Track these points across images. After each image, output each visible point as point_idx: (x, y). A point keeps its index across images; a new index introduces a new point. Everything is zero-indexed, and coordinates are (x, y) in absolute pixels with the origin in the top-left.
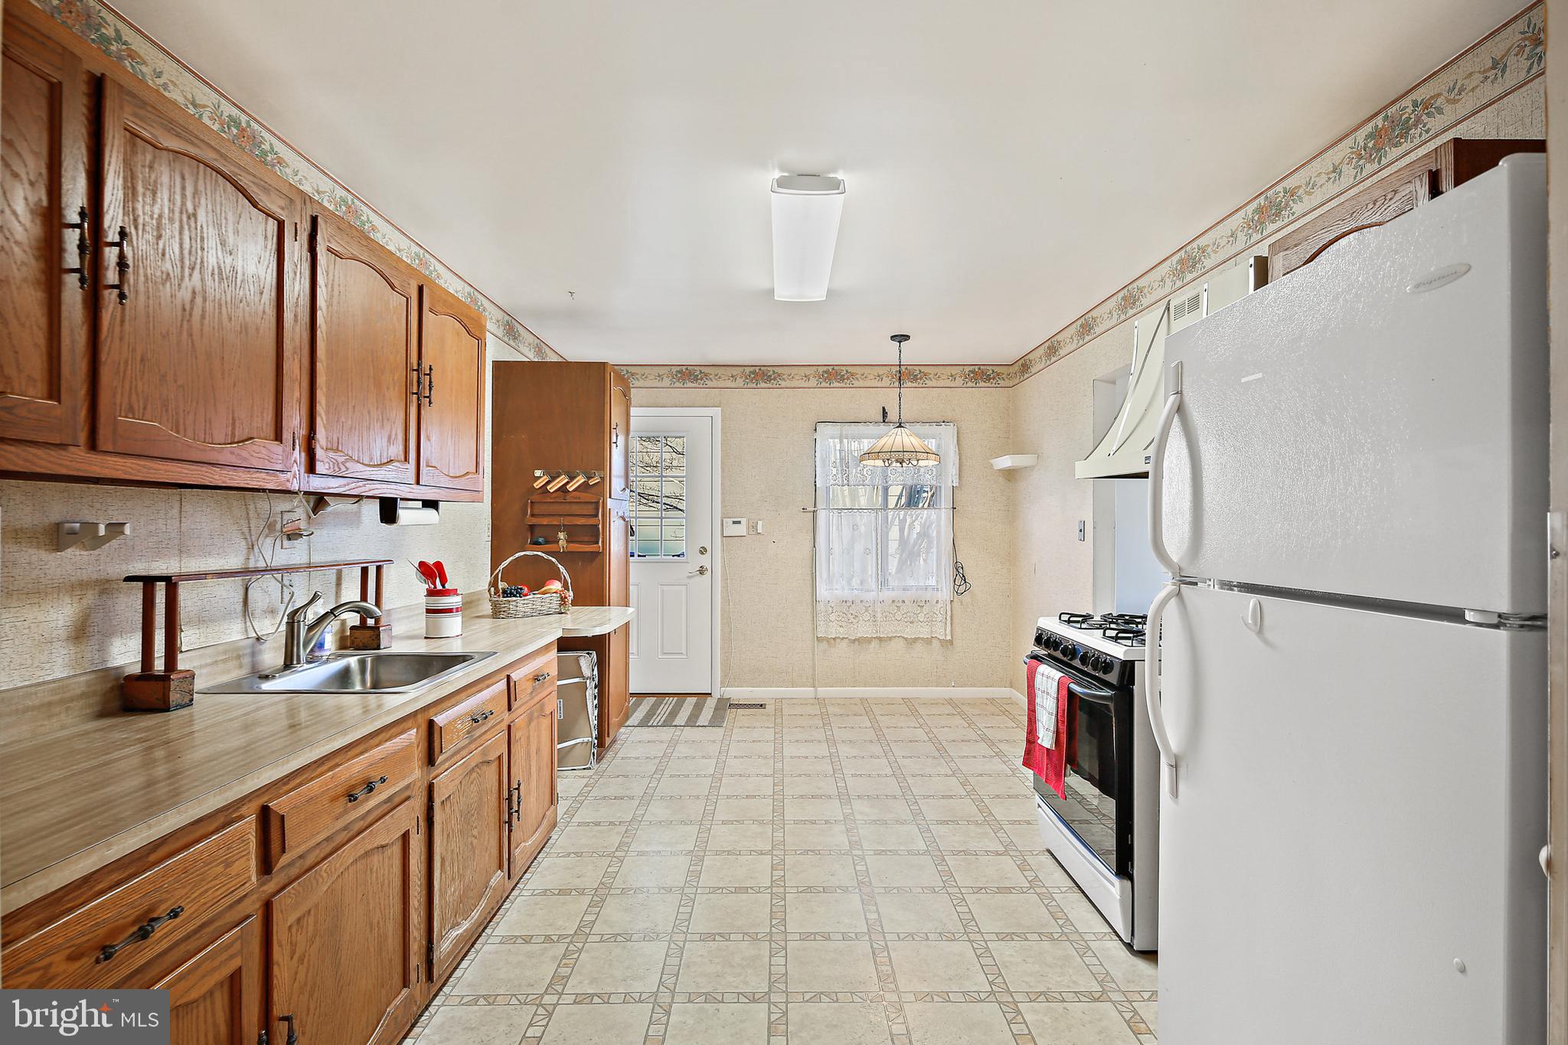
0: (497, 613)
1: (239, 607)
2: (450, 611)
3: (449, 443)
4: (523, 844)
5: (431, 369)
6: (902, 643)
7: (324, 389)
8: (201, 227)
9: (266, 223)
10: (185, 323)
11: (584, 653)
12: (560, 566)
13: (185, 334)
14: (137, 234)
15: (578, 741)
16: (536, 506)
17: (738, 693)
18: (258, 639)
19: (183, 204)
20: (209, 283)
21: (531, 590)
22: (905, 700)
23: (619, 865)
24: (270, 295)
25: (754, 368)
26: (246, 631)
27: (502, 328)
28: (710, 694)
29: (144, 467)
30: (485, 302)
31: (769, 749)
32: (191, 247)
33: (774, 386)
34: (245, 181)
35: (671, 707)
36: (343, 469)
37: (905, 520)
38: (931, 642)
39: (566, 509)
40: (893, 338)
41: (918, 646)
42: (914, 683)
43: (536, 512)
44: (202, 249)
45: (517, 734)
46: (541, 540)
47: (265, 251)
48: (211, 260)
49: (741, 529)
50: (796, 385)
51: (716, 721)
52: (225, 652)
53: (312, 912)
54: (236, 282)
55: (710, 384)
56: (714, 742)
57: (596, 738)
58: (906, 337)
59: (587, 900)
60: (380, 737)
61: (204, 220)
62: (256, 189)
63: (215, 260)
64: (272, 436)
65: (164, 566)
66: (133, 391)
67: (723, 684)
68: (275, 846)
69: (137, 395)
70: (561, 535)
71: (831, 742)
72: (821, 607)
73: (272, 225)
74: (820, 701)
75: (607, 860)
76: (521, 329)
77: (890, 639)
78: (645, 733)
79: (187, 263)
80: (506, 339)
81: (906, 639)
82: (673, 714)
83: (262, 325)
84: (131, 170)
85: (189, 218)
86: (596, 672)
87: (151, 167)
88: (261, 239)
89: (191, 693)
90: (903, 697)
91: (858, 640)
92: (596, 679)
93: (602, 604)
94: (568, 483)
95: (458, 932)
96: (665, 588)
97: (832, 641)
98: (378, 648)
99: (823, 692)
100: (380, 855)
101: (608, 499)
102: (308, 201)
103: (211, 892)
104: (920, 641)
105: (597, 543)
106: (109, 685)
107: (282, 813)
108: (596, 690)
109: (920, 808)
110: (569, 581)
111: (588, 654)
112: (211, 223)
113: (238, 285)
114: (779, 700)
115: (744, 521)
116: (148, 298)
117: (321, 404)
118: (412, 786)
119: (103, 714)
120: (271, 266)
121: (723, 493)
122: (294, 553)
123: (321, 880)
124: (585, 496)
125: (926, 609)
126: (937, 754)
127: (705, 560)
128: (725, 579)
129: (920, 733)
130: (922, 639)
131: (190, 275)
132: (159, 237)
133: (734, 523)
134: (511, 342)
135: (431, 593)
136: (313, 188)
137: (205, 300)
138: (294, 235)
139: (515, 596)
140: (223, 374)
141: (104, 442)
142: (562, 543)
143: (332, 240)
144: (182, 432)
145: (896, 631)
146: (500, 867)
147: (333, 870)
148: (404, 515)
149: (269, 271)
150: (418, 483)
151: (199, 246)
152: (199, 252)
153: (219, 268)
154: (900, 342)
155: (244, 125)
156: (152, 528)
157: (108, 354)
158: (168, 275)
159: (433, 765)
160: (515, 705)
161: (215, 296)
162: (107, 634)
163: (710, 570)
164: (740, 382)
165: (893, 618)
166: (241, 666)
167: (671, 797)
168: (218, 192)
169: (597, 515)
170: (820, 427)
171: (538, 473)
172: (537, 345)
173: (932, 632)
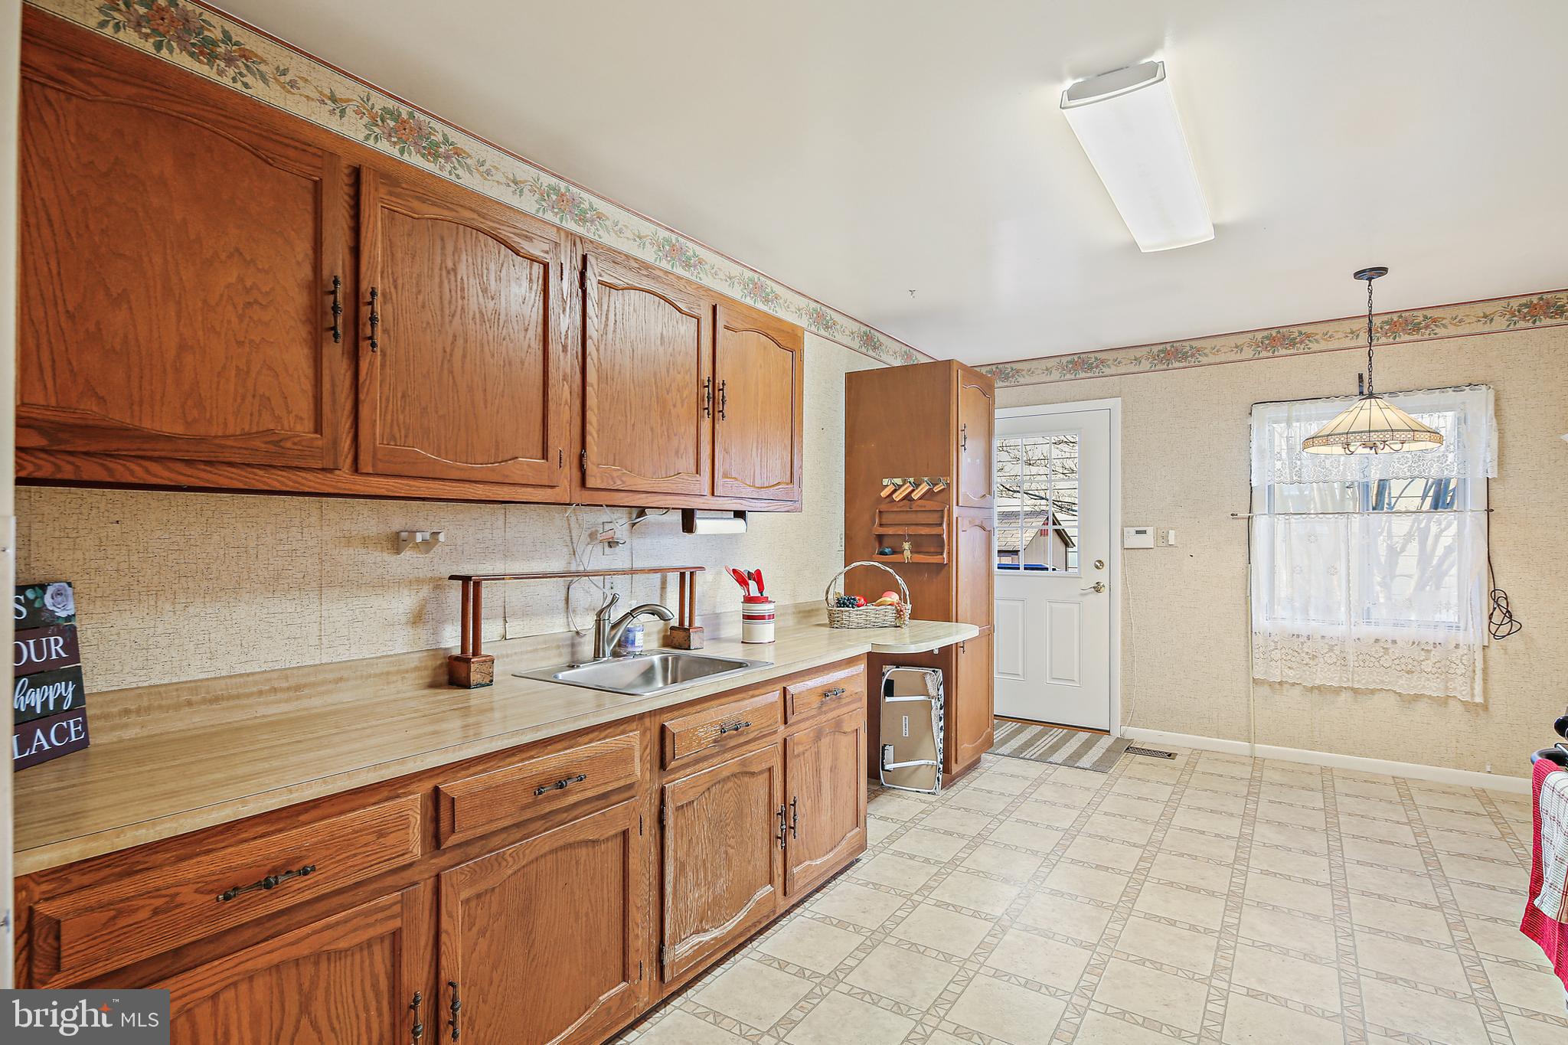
0: (832, 623)
1: (562, 604)
2: (762, 618)
3: (754, 454)
4: (807, 863)
5: (723, 384)
6: (1392, 699)
7: (596, 411)
8: (462, 279)
9: (531, 268)
10: (446, 362)
11: (929, 670)
12: (897, 577)
13: (446, 371)
14: (397, 293)
15: (923, 762)
16: (885, 516)
17: (1141, 735)
18: (577, 633)
19: (443, 261)
20: (471, 326)
21: (867, 602)
22: (1398, 782)
23: (910, 910)
24: (534, 330)
25: (1164, 346)
26: (568, 625)
27: (857, 340)
28: (1109, 731)
29: (407, 485)
30: (835, 315)
31: (1154, 811)
32: (451, 297)
33: (1192, 364)
34: (504, 233)
35: (1055, 740)
36: (619, 482)
37: (1428, 528)
38: (1446, 703)
39: (912, 518)
40: (1358, 275)
41: (1422, 707)
42: (1415, 758)
43: (884, 521)
44: (463, 298)
45: (794, 750)
46: (887, 550)
47: (530, 293)
48: (473, 306)
49: (1147, 540)
50: (1223, 359)
51: (1102, 766)
52: (545, 642)
53: (497, 890)
54: (498, 322)
55: (1107, 371)
56: (1088, 789)
57: (941, 763)
58: (1381, 271)
59: (859, 939)
60: (591, 736)
61: (465, 273)
62: (517, 239)
63: (476, 306)
64: (540, 454)
65: (491, 568)
66: (395, 422)
67: (1124, 722)
68: (445, 825)
69: (398, 426)
70: (906, 546)
71: (1249, 819)
72: (1258, 640)
73: (537, 269)
74: (1257, 762)
75: (899, 901)
76: (882, 338)
77: (1373, 692)
78: (1015, 766)
79: (447, 312)
80: (864, 350)
81: (1400, 694)
82: (1054, 749)
83: (528, 358)
84: (390, 240)
85: (448, 272)
86: (941, 692)
87: (409, 235)
88: (525, 284)
89: (491, 674)
90: (1395, 775)
91: (1319, 688)
92: (942, 700)
93: (948, 619)
94: (913, 491)
95: (702, 939)
96: (1054, 605)
97: (1278, 686)
98: (689, 649)
99: (1262, 749)
100: (590, 848)
101: (955, 507)
102: (578, 241)
103: (360, 856)
104: (1426, 699)
105: (942, 554)
106: (439, 662)
107: (452, 795)
108: (942, 711)
109: (1355, 946)
110: (908, 593)
111: (934, 671)
112: (471, 275)
113: (501, 325)
114: (1198, 753)
115: (1150, 530)
116: (408, 345)
117: (591, 424)
118: (636, 785)
119: (434, 685)
120: (536, 305)
121: (1124, 498)
122: (618, 559)
123: (504, 863)
124: (929, 505)
125: (1436, 655)
126: (1422, 869)
127: (1102, 576)
128: (1126, 599)
129: (1405, 834)
130: (1430, 697)
131: (451, 322)
132: (419, 292)
133: (1138, 532)
134: (871, 353)
135: (749, 599)
136: (634, 234)
137: (466, 341)
138: (559, 274)
139: (848, 606)
140: (486, 401)
141: (366, 465)
142: (907, 554)
143: (603, 274)
144: (443, 455)
145: (1382, 682)
146: (771, 881)
147: (521, 856)
148: (702, 525)
149: (535, 309)
150: (713, 494)
151: (459, 296)
152: (460, 301)
153: (481, 312)
154: (1370, 279)
155: (563, 190)
156: (480, 536)
157: (367, 394)
158: (428, 323)
159: (664, 770)
160: (791, 719)
161: (476, 337)
162: (440, 622)
163: (1107, 586)
164: (1146, 365)
165: (1377, 664)
166: (560, 655)
167: (1006, 845)
168: (479, 249)
169: (941, 525)
170: (1256, 409)
171: (885, 482)
172: (905, 352)
173: (1447, 688)
